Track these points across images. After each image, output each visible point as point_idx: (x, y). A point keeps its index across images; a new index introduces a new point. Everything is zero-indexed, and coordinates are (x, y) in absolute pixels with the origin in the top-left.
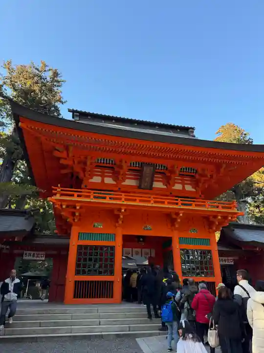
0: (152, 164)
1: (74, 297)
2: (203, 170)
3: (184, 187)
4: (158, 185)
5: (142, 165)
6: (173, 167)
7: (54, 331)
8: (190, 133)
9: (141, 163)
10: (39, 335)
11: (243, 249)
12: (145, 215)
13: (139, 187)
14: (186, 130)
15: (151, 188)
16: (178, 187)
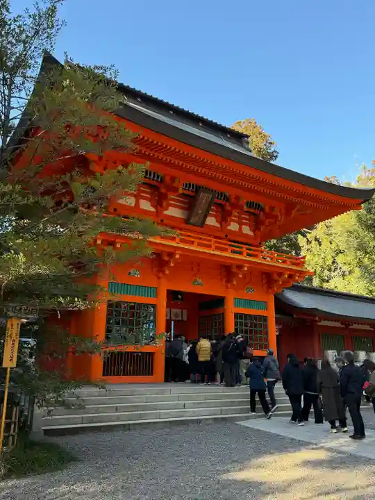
0: (212, 191)
1: (104, 375)
2: (272, 208)
3: (240, 229)
4: (211, 221)
5: (198, 189)
6: (237, 198)
7: (141, 416)
8: (245, 144)
9: (196, 186)
10: (130, 422)
11: (295, 316)
12: (195, 265)
13: (187, 221)
14: (239, 137)
15: (203, 224)
16: (234, 227)
